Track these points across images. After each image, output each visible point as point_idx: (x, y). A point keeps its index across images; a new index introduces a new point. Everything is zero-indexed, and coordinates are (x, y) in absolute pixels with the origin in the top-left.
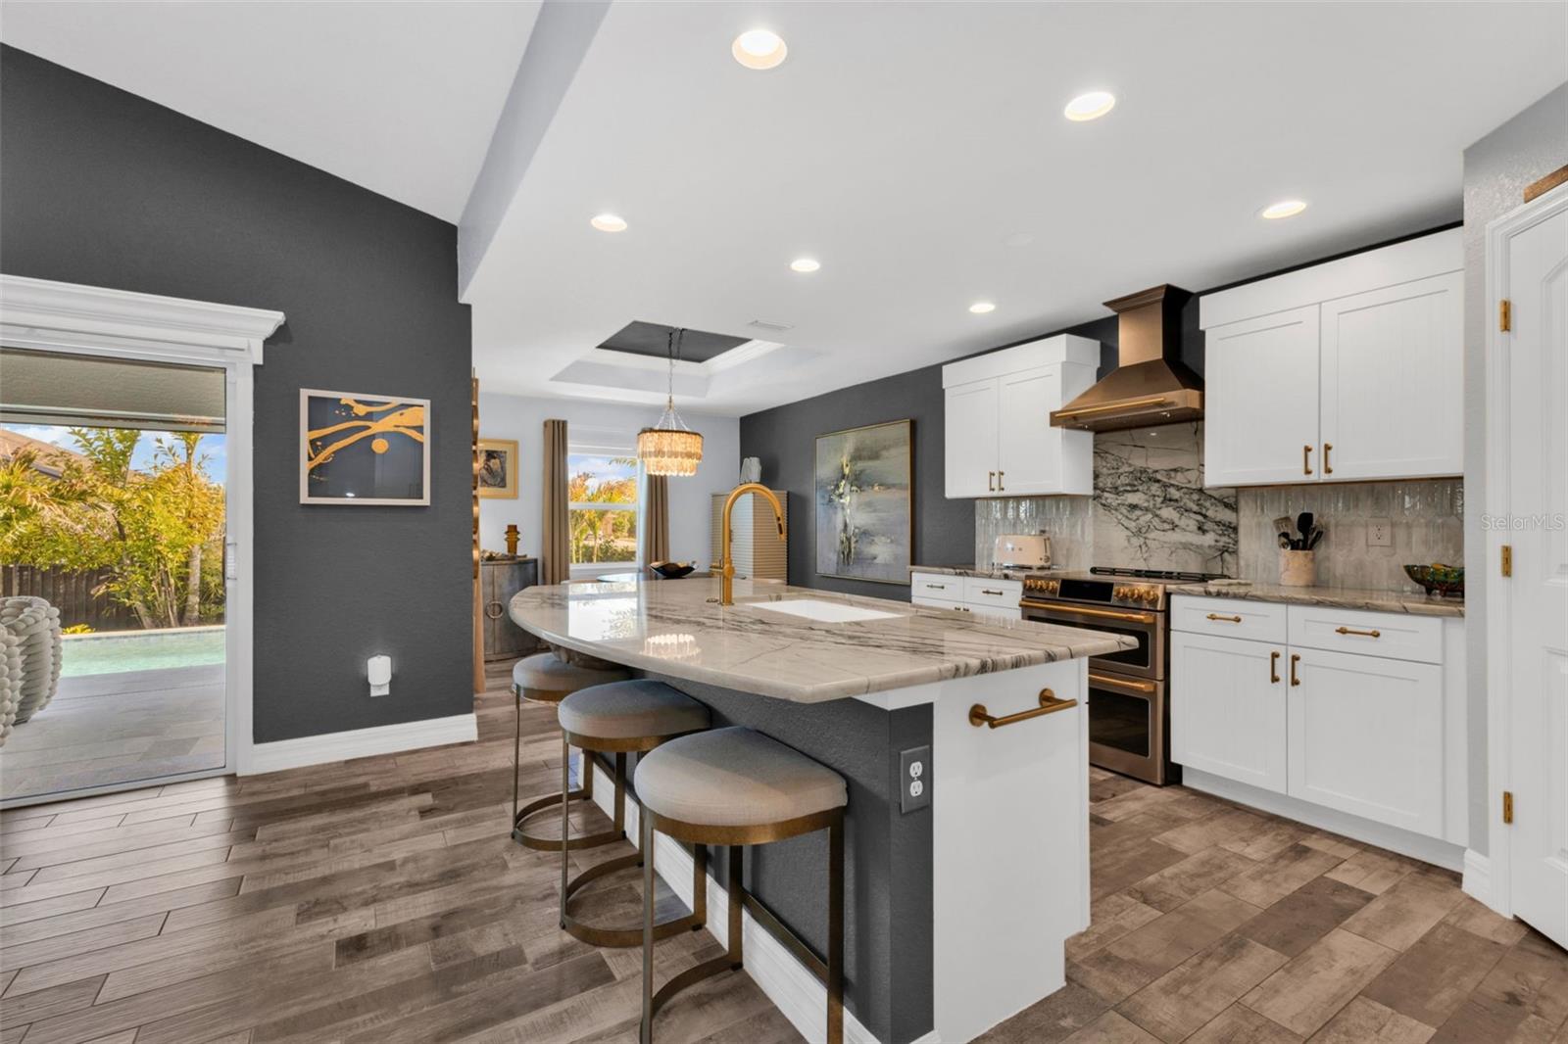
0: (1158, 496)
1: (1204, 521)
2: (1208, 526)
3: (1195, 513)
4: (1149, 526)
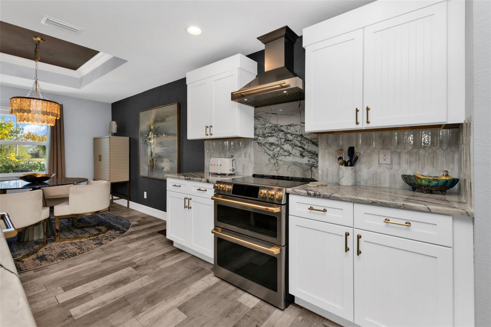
0: (282, 139)
1: (303, 151)
2: (305, 153)
3: (299, 147)
4: (279, 153)
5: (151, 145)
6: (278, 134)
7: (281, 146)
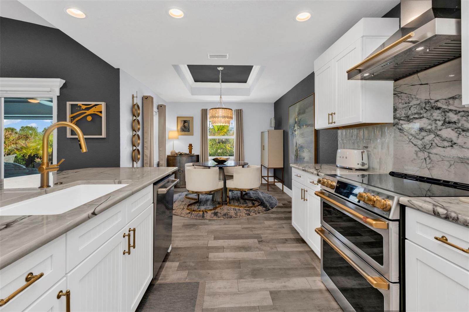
0: (439, 120)
4: (432, 144)
5: (296, 136)
6: (432, 114)
7: (436, 132)
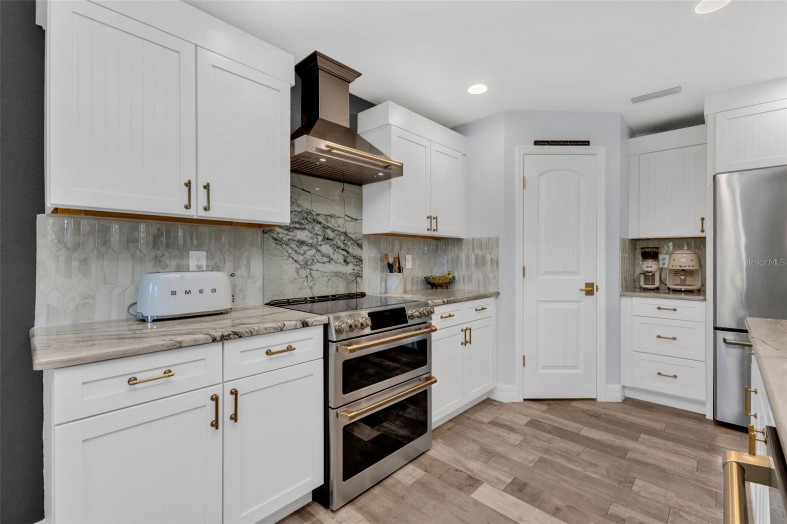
0: (320, 235)
1: (347, 255)
2: (350, 259)
3: (343, 249)
4: (313, 259)
6: (313, 227)
7: (317, 246)
